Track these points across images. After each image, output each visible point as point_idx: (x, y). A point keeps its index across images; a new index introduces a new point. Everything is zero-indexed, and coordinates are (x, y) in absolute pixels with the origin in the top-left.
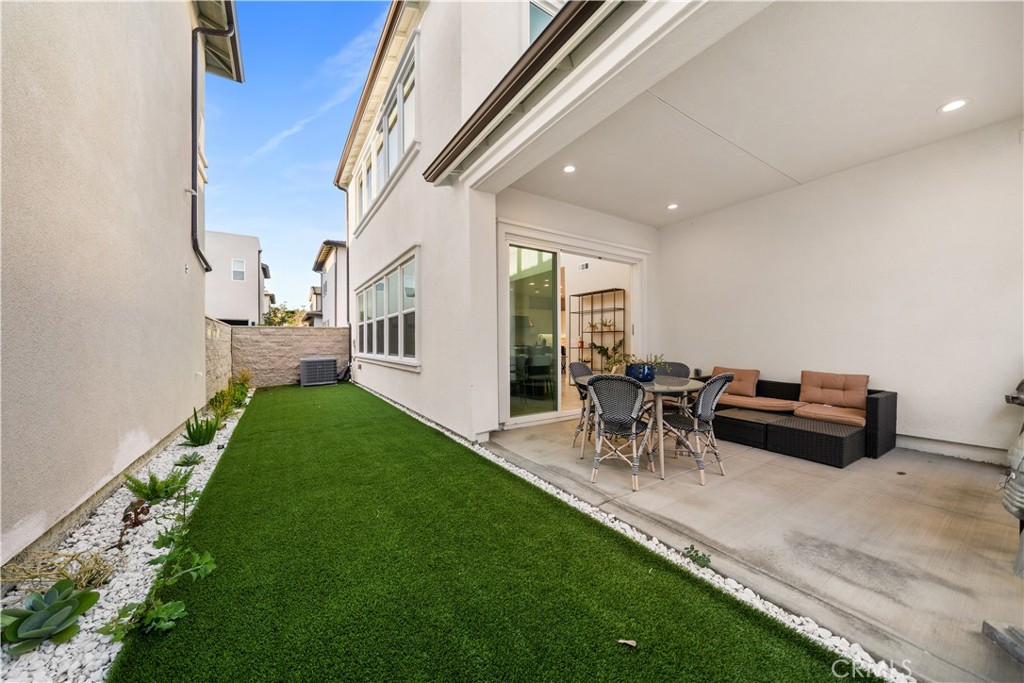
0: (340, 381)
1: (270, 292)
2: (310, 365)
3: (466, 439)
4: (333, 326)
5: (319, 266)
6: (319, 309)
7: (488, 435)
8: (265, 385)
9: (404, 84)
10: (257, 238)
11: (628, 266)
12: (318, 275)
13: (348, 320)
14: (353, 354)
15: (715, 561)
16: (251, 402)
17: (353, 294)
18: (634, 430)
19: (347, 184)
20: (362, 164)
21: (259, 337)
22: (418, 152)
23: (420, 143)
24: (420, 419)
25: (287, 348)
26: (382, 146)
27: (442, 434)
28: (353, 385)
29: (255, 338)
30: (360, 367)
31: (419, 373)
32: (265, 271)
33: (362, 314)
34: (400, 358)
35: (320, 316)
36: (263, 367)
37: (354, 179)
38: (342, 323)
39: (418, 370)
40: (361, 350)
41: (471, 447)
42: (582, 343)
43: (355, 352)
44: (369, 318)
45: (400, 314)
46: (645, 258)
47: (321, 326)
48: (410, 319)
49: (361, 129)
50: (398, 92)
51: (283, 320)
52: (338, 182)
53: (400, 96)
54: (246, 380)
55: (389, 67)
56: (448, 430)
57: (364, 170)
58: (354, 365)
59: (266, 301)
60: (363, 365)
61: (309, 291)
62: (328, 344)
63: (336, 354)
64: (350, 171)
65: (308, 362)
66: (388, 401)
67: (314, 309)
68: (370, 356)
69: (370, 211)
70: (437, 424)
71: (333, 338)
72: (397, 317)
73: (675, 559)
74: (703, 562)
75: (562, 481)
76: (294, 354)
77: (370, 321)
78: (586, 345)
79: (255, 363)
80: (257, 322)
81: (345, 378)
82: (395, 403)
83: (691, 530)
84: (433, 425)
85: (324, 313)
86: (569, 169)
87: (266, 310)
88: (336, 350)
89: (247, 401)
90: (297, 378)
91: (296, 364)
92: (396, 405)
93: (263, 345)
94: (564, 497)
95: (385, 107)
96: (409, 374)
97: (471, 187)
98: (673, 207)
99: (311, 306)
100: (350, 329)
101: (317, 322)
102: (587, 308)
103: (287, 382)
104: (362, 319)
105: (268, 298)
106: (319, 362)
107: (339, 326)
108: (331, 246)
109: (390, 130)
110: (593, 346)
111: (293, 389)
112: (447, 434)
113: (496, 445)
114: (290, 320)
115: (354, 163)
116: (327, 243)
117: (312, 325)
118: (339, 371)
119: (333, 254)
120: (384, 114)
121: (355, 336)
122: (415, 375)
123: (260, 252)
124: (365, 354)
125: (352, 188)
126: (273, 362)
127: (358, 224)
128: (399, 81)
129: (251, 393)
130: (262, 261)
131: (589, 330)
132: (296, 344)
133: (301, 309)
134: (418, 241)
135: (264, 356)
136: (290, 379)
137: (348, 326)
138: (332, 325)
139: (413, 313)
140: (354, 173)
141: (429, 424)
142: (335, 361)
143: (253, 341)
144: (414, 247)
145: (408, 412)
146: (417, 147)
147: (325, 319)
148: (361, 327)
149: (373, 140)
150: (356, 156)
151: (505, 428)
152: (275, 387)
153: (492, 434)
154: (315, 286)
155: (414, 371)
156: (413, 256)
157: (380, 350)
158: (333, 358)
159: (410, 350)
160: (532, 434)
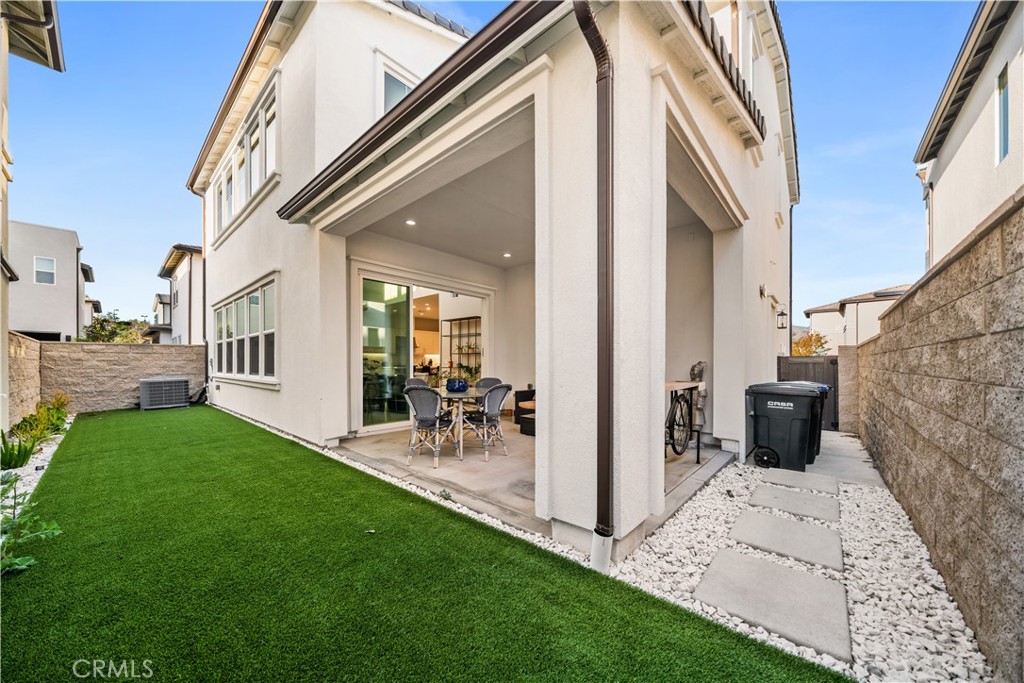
0: (192, 404)
1: (93, 298)
2: (153, 387)
3: (316, 445)
4: (187, 343)
5: (168, 273)
6: (168, 322)
7: (338, 441)
8: (89, 410)
9: (267, 111)
10: (74, 233)
11: (480, 300)
12: (166, 282)
13: (204, 337)
14: (210, 375)
15: (454, 496)
16: (71, 428)
17: (210, 311)
18: (437, 426)
19: (204, 190)
20: (221, 173)
21: (81, 355)
22: (278, 183)
23: (280, 175)
24: (279, 434)
25: (122, 368)
26: (243, 162)
27: (298, 444)
28: (210, 407)
29: (74, 356)
30: (218, 388)
31: (278, 391)
32: (87, 273)
33: (221, 332)
34: (261, 377)
35: (168, 330)
36: (86, 389)
37: (211, 186)
38: (197, 340)
39: (277, 388)
40: (220, 369)
41: (321, 452)
42: (451, 363)
43: (213, 372)
44: (230, 335)
45: (261, 334)
46: (492, 293)
47: (170, 343)
48: (270, 339)
49: (221, 137)
50: (260, 117)
51: (113, 334)
52: (192, 185)
53: (262, 120)
54: (63, 405)
55: (250, 89)
56: (304, 440)
57: (224, 180)
58: (212, 385)
59: (87, 309)
60: (221, 385)
61: (154, 300)
62: (178, 363)
63: (188, 374)
64: (208, 177)
65: (151, 383)
66: (249, 420)
67: (161, 322)
68: (229, 375)
69: (233, 223)
70: (295, 436)
71: (184, 357)
72: (258, 337)
73: (434, 498)
74: (447, 498)
75: (384, 467)
76: (132, 374)
77: (230, 340)
78: (455, 365)
79: (75, 385)
80: (74, 335)
81: (201, 399)
82: (256, 421)
83: (455, 484)
84: (291, 438)
85: (173, 327)
86: (411, 223)
87: (87, 321)
88: (188, 369)
89: (67, 427)
90: (136, 401)
91: (134, 386)
92: (257, 424)
93: (86, 364)
94: (382, 476)
95: (246, 126)
96: (269, 392)
97: (322, 230)
98: (507, 255)
99: (156, 317)
100: (206, 346)
101: (164, 339)
102: (456, 332)
103: (121, 406)
104: (221, 338)
105: (91, 305)
106: (165, 383)
107: (193, 343)
108: (182, 251)
109: (253, 148)
110: (460, 366)
111: (130, 414)
112: (302, 443)
113: (344, 448)
114: (124, 333)
115: (212, 170)
116: (178, 247)
117: (156, 341)
118: (191, 393)
119: (186, 260)
120: (247, 132)
121: (212, 354)
122: (275, 393)
123: (79, 250)
124: (224, 374)
125: (210, 193)
126: (102, 384)
127: (217, 236)
128: (262, 107)
129: (70, 419)
130: (82, 261)
131: (457, 352)
132: (134, 363)
133: (141, 319)
134: (278, 267)
135: (89, 377)
136: (126, 402)
137: (204, 344)
138: (185, 342)
139: (273, 334)
140: (213, 180)
141: (287, 437)
142: (187, 382)
143: (72, 360)
144: (274, 272)
145: (268, 429)
146: (277, 179)
147: (175, 334)
148: (220, 345)
149: (233, 155)
150: (215, 163)
151: (358, 436)
152: (105, 411)
153: (342, 440)
154: (161, 293)
155: (274, 389)
156: (273, 281)
157: (241, 370)
158: (184, 378)
159: (270, 370)
160: (379, 439)
